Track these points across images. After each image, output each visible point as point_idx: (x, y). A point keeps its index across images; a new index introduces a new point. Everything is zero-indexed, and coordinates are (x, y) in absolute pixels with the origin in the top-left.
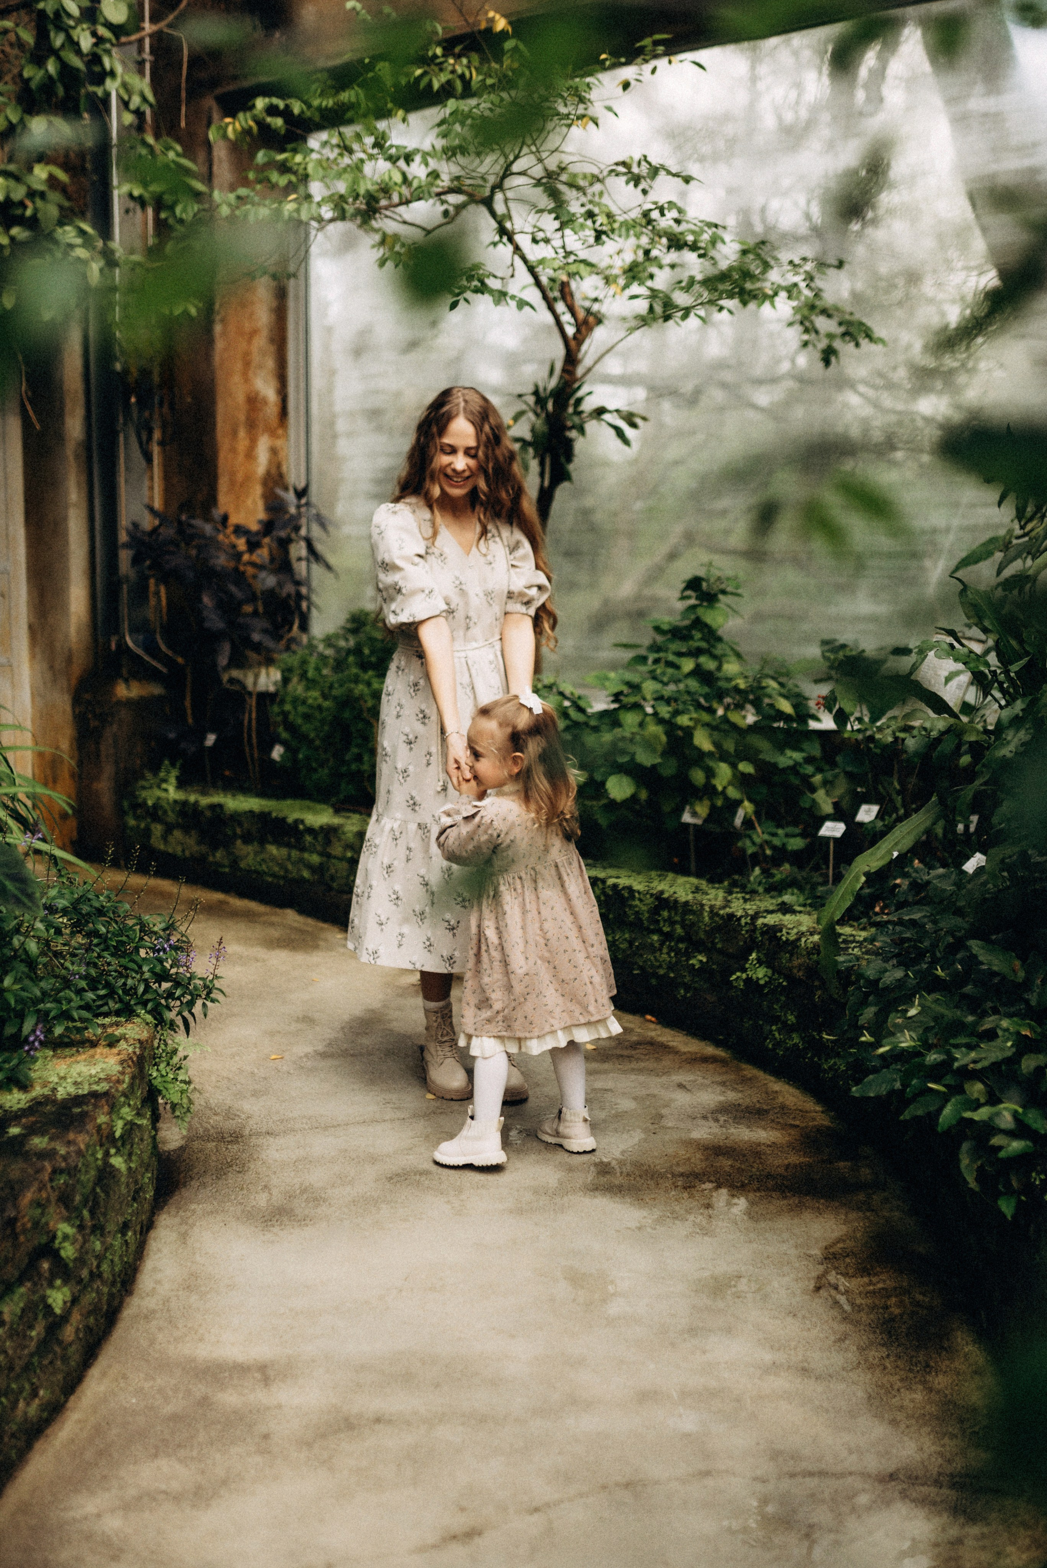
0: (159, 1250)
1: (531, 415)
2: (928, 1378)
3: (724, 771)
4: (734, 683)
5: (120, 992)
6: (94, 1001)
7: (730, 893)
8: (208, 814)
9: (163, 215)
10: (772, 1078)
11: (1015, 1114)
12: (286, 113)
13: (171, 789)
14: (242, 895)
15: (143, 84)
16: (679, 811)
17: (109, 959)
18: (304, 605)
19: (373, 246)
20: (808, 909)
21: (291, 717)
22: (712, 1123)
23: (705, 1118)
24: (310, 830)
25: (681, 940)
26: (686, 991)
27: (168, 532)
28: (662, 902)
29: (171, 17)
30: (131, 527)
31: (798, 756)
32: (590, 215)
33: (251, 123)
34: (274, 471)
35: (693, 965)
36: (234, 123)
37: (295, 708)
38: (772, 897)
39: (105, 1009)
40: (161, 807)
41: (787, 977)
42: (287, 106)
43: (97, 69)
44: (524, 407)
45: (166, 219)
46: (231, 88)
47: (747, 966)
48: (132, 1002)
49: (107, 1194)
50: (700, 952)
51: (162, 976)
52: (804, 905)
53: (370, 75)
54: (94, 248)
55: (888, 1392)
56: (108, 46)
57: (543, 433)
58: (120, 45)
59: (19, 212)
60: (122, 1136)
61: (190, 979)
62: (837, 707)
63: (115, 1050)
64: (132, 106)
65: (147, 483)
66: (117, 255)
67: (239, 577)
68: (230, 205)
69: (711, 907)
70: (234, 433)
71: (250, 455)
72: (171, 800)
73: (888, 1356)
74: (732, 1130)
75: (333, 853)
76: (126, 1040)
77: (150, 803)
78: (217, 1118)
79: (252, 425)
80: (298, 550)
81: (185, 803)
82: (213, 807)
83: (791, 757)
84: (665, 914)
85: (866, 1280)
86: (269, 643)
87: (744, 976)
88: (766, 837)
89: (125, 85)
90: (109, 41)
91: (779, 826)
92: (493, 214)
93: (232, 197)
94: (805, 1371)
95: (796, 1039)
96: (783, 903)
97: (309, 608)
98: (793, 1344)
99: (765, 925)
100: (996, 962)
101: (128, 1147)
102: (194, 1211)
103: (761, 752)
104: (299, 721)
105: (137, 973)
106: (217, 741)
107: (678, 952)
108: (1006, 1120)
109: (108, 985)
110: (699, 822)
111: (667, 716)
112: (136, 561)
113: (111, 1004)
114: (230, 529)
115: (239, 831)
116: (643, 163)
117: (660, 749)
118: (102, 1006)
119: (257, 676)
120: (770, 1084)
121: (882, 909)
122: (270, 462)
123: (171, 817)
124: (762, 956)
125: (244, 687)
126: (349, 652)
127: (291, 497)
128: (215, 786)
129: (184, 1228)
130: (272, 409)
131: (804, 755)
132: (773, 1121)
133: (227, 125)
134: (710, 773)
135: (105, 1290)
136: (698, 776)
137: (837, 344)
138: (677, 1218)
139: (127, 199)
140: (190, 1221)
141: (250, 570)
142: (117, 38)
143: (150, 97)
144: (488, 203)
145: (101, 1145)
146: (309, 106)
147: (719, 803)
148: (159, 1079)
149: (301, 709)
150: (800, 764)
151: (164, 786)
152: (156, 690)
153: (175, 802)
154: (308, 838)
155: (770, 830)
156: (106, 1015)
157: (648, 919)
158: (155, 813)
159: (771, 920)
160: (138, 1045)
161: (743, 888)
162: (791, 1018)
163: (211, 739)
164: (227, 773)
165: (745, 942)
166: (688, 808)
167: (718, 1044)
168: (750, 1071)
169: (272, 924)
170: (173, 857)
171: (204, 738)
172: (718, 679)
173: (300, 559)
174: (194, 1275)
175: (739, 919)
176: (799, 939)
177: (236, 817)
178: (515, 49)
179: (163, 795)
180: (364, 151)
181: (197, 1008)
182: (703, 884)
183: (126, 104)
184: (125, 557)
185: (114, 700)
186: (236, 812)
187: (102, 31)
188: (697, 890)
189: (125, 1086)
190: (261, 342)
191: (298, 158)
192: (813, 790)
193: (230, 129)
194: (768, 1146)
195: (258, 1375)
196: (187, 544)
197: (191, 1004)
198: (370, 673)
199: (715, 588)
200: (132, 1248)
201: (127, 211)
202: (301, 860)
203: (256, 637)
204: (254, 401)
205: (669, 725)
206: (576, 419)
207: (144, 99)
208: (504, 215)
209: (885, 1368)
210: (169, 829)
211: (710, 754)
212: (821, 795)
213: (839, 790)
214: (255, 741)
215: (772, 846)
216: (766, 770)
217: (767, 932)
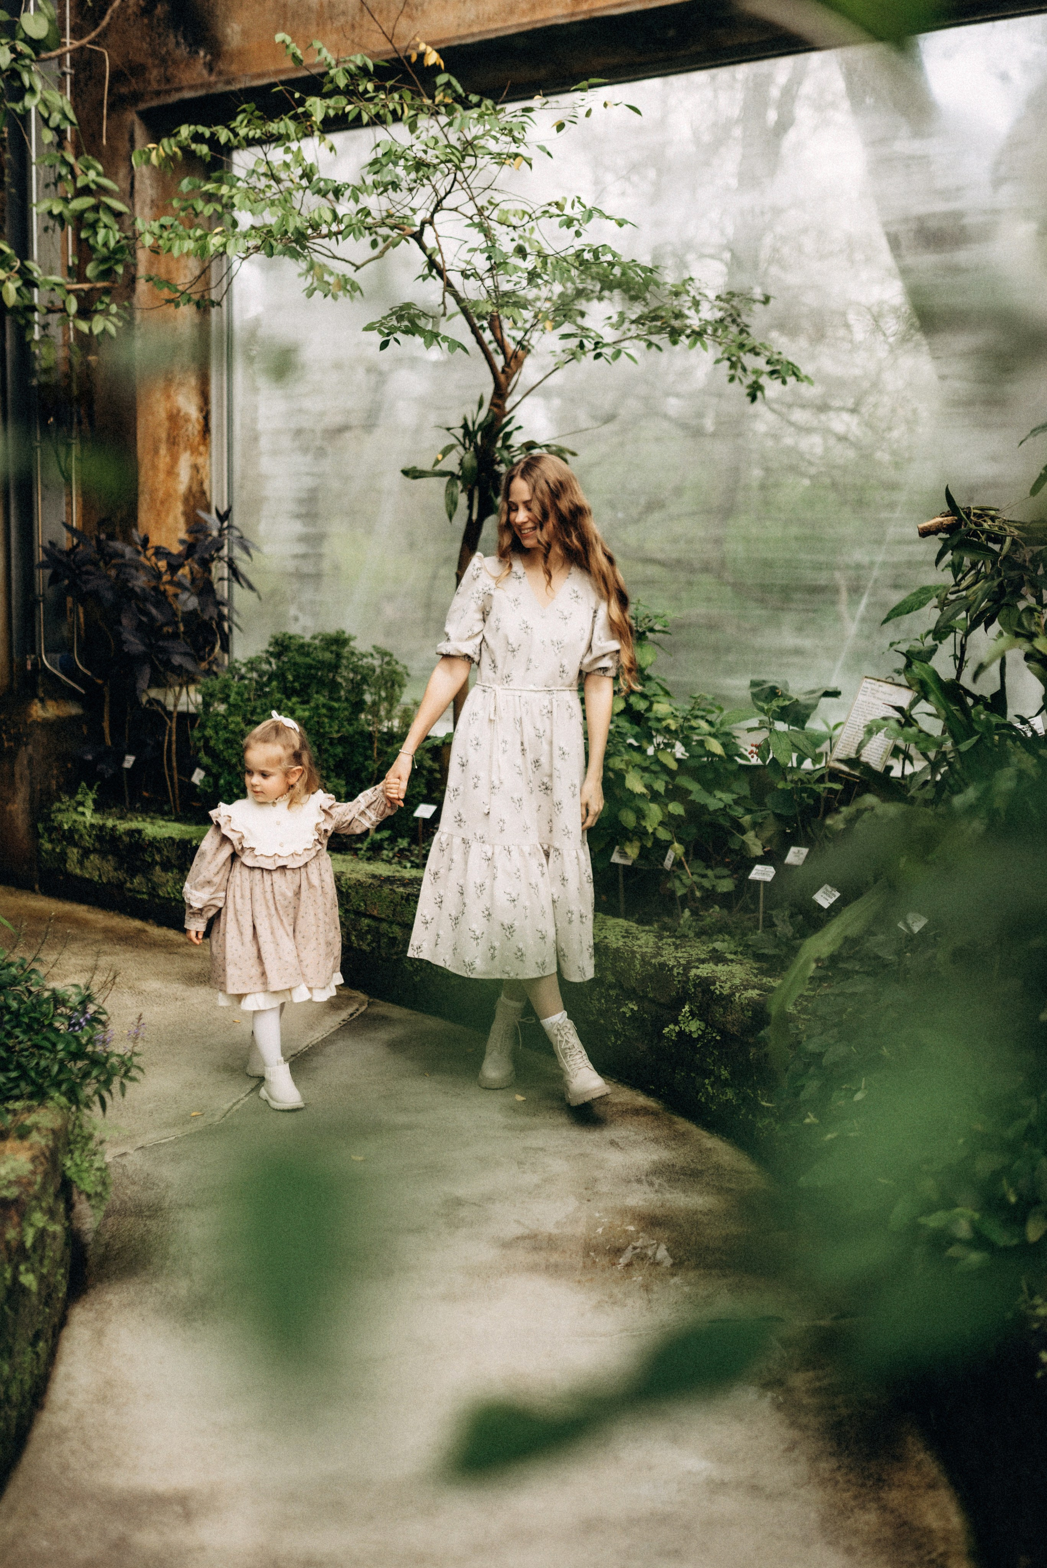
0: (72, 1353)
1: (460, 449)
2: (883, 1495)
3: (654, 812)
4: (664, 723)
5: (33, 1074)
6: (4, 1084)
7: (661, 938)
8: (126, 839)
9: (83, 235)
10: (704, 1133)
11: (972, 1222)
12: (213, 142)
13: (88, 813)
14: (160, 924)
15: (62, 101)
16: (608, 850)
17: (22, 1037)
18: (226, 625)
19: (300, 275)
20: (740, 957)
21: (212, 743)
22: (646, 1188)
23: (639, 1181)
25: (612, 986)
26: (617, 1039)
27: (88, 550)
29: (93, 34)
30: (48, 546)
31: (727, 798)
32: (521, 252)
33: (177, 150)
34: (195, 488)
35: (624, 1013)
36: (158, 150)
37: (217, 733)
38: (704, 943)
39: (16, 1092)
40: (78, 830)
41: (721, 1032)
42: (213, 134)
43: (16, 84)
44: (454, 441)
45: (87, 239)
46: (154, 103)
47: (680, 1018)
48: (46, 1084)
49: (16, 1311)
50: (632, 1000)
51: (77, 1055)
52: (736, 953)
53: (300, 110)
54: (11, 268)
55: (842, 1512)
56: (27, 62)
57: (473, 468)
58: (40, 61)
60: (34, 1247)
61: (107, 1058)
62: (771, 756)
63: (26, 1144)
64: (52, 124)
65: (64, 500)
66: (35, 275)
67: (160, 598)
68: (152, 233)
69: (643, 955)
70: (156, 451)
71: (171, 472)
72: (87, 824)
73: (839, 1468)
74: (668, 1196)
76: (38, 1129)
77: (66, 827)
78: (136, 1188)
79: (173, 442)
80: (220, 570)
81: (102, 828)
82: (131, 833)
83: (721, 798)
85: (811, 1374)
86: (189, 665)
87: (677, 1029)
88: (694, 878)
89: (44, 102)
90: (28, 57)
91: (708, 867)
92: (423, 248)
93: (155, 226)
94: (754, 1489)
95: (730, 1094)
96: (715, 950)
97: (230, 629)
98: (741, 1455)
99: (698, 977)
101: (39, 1252)
102: (110, 1304)
103: (691, 792)
104: (221, 746)
105: (51, 1052)
106: (135, 763)
107: (608, 998)
108: (963, 1230)
109: (19, 1066)
110: (629, 863)
112: (54, 580)
113: (23, 1084)
114: (150, 552)
115: (157, 858)
116: (577, 204)
118: (11, 1089)
119: (177, 698)
120: (704, 1140)
122: (192, 478)
123: (88, 842)
124: (694, 1009)
125: (164, 708)
126: (272, 676)
127: (212, 520)
128: (133, 810)
129: (99, 1324)
130: (194, 427)
131: (735, 796)
132: (708, 1184)
133: (150, 151)
134: (641, 815)
135: (14, 1414)
136: (628, 818)
137: (764, 380)
138: (614, 1303)
139: (47, 216)
140: (106, 1316)
141: (170, 589)
142: (37, 54)
143: (71, 115)
144: (418, 237)
145: (10, 1260)
146: (236, 135)
147: (650, 844)
148: (73, 1169)
149: (223, 734)
150: (730, 806)
151: (81, 809)
152: (74, 710)
153: (92, 825)
155: (699, 871)
156: (17, 1098)
158: (70, 837)
159: (704, 970)
160: (51, 1137)
161: (673, 932)
162: (725, 1073)
163: (129, 761)
164: (145, 794)
165: (678, 993)
166: (617, 848)
167: (649, 1093)
168: (683, 1125)
169: (191, 956)
170: (90, 881)
171: (123, 760)
172: (648, 719)
173: (221, 579)
174: (109, 1383)
175: (671, 970)
176: (733, 994)
177: (155, 844)
178: (448, 85)
179: (80, 818)
180: (292, 181)
181: (115, 1086)
182: (633, 926)
183: (46, 121)
184: (42, 576)
185: (29, 721)
186: (154, 838)
187: (21, 46)
188: (627, 934)
189: (36, 1187)
190: (183, 359)
191: (225, 190)
192: (742, 830)
193: (154, 155)
194: (705, 1214)
195: (178, 1509)
196: (106, 564)
197: (107, 1083)
198: (294, 699)
200: (44, 1356)
201: (46, 229)
203: (177, 660)
204: (175, 418)
206: (505, 454)
207: (65, 117)
208: (434, 249)
209: (837, 1483)
210: (86, 853)
211: (642, 795)
212: (750, 837)
213: (769, 832)
214: (174, 764)
215: (701, 888)
216: (696, 811)
217: (699, 985)
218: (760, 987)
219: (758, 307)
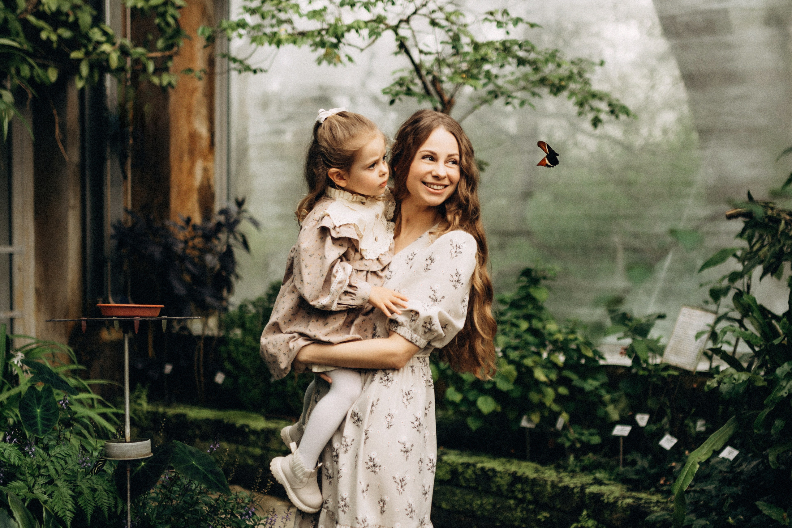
3: (550, 392)
4: (553, 337)
7: (559, 472)
8: (174, 421)
13: (144, 404)
16: (519, 419)
20: (613, 482)
21: (233, 355)
24: (254, 432)
25: (530, 503)
27: (142, 227)
28: (516, 478)
30: (114, 222)
31: (596, 383)
34: (205, 184)
35: (539, 520)
37: (237, 349)
38: (587, 475)
40: (139, 417)
41: (608, 526)
47: (581, 519)
50: (544, 511)
52: (610, 480)
59: (63, 18)
62: (634, 355)
65: (123, 192)
69: (553, 482)
70: (181, 158)
71: (191, 173)
72: (145, 412)
75: (272, 447)
79: (192, 153)
81: (155, 414)
82: (178, 416)
83: (590, 385)
84: (519, 486)
86: (215, 303)
87: (579, 525)
88: (576, 435)
91: (584, 428)
92: (397, 35)
96: (596, 479)
99: (591, 493)
100: (774, 514)
103: (572, 380)
104: (241, 357)
106: (173, 370)
107: (528, 511)
110: (532, 426)
111: (517, 359)
112: (118, 247)
115: (197, 432)
117: (512, 380)
121: (665, 481)
122: (203, 178)
124: (590, 513)
130: (204, 142)
131: (599, 382)
134: (542, 395)
136: (534, 397)
137: (603, 116)
141: (195, 253)
144: (395, 29)
147: (546, 414)
150: (597, 389)
151: (139, 401)
153: (149, 412)
154: (252, 438)
155: (578, 431)
157: (507, 490)
159: (594, 489)
161: (565, 469)
163: (168, 368)
165: (578, 504)
166: (525, 416)
171: (163, 368)
172: (544, 334)
175: (572, 490)
176: (616, 502)
177: (197, 423)
179: (138, 408)
182: (539, 467)
184: (110, 245)
185: (100, 342)
186: (194, 420)
188: (536, 471)
190: (199, 95)
192: (605, 405)
199: (540, 274)
202: (247, 453)
203: (208, 300)
204: (193, 137)
205: (518, 365)
211: (544, 383)
212: (610, 408)
213: (622, 405)
214: (202, 370)
215: (580, 441)
216: (576, 391)
217: (593, 498)
218: (633, 497)
219: (598, 69)
